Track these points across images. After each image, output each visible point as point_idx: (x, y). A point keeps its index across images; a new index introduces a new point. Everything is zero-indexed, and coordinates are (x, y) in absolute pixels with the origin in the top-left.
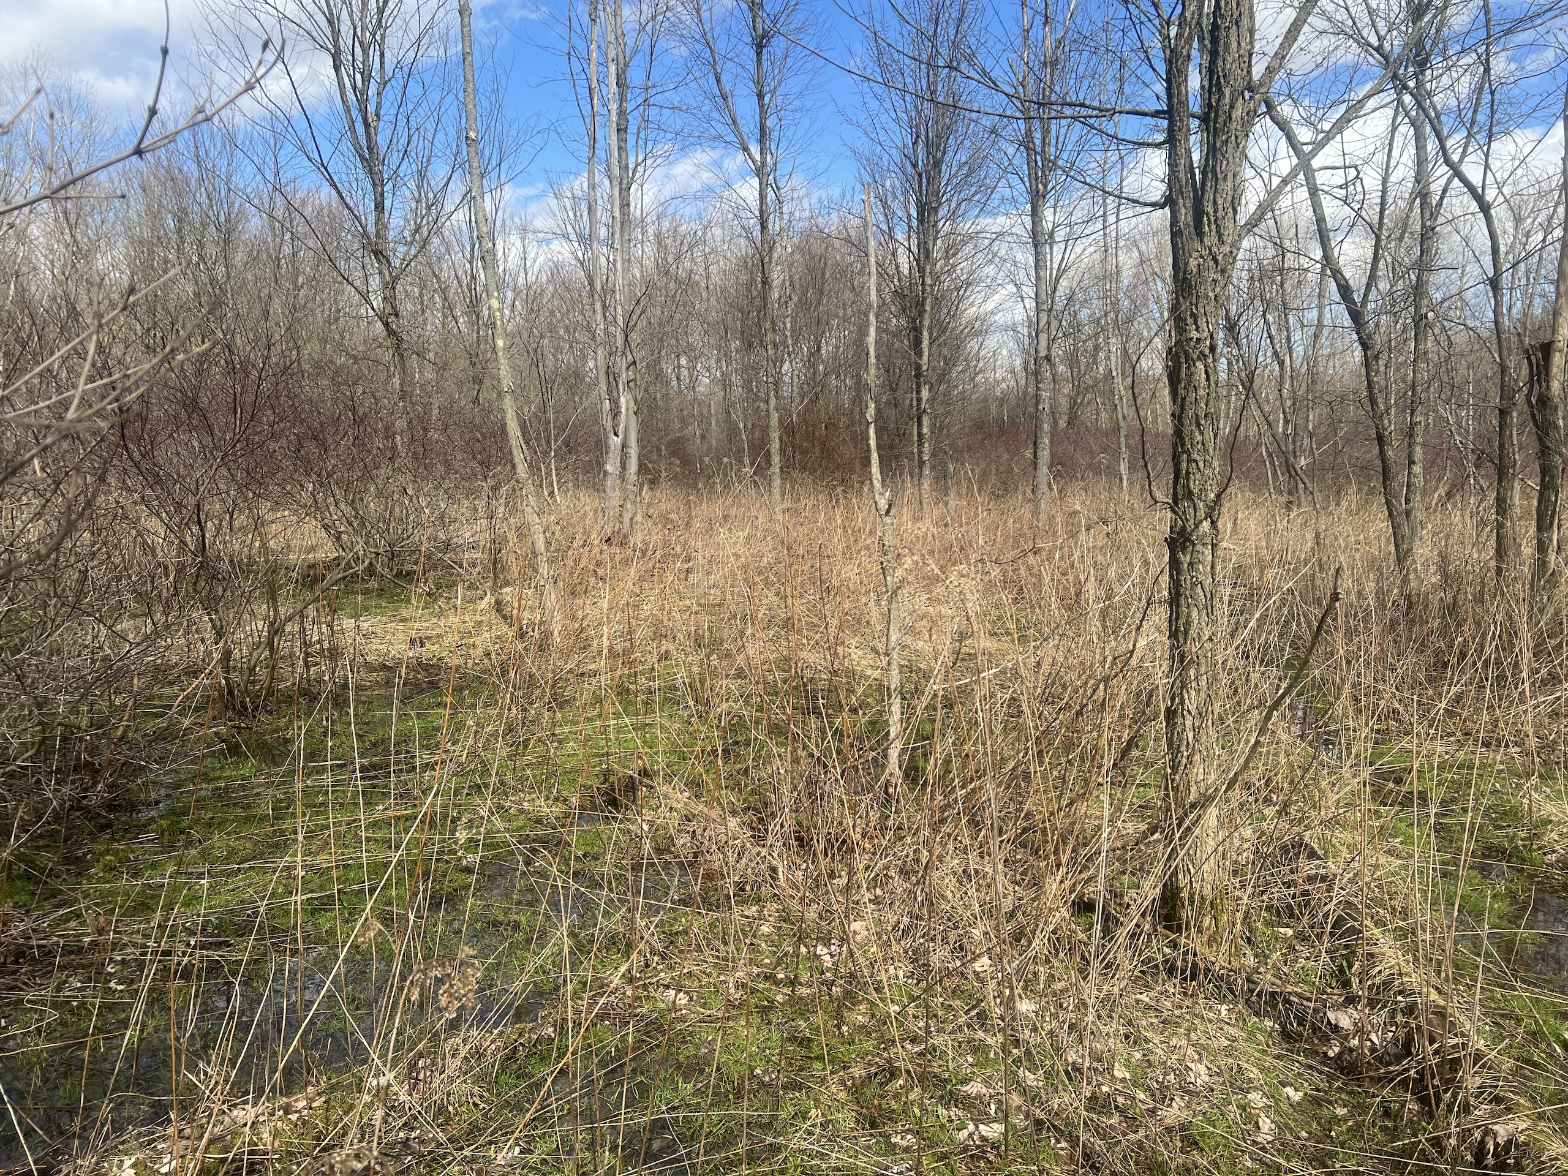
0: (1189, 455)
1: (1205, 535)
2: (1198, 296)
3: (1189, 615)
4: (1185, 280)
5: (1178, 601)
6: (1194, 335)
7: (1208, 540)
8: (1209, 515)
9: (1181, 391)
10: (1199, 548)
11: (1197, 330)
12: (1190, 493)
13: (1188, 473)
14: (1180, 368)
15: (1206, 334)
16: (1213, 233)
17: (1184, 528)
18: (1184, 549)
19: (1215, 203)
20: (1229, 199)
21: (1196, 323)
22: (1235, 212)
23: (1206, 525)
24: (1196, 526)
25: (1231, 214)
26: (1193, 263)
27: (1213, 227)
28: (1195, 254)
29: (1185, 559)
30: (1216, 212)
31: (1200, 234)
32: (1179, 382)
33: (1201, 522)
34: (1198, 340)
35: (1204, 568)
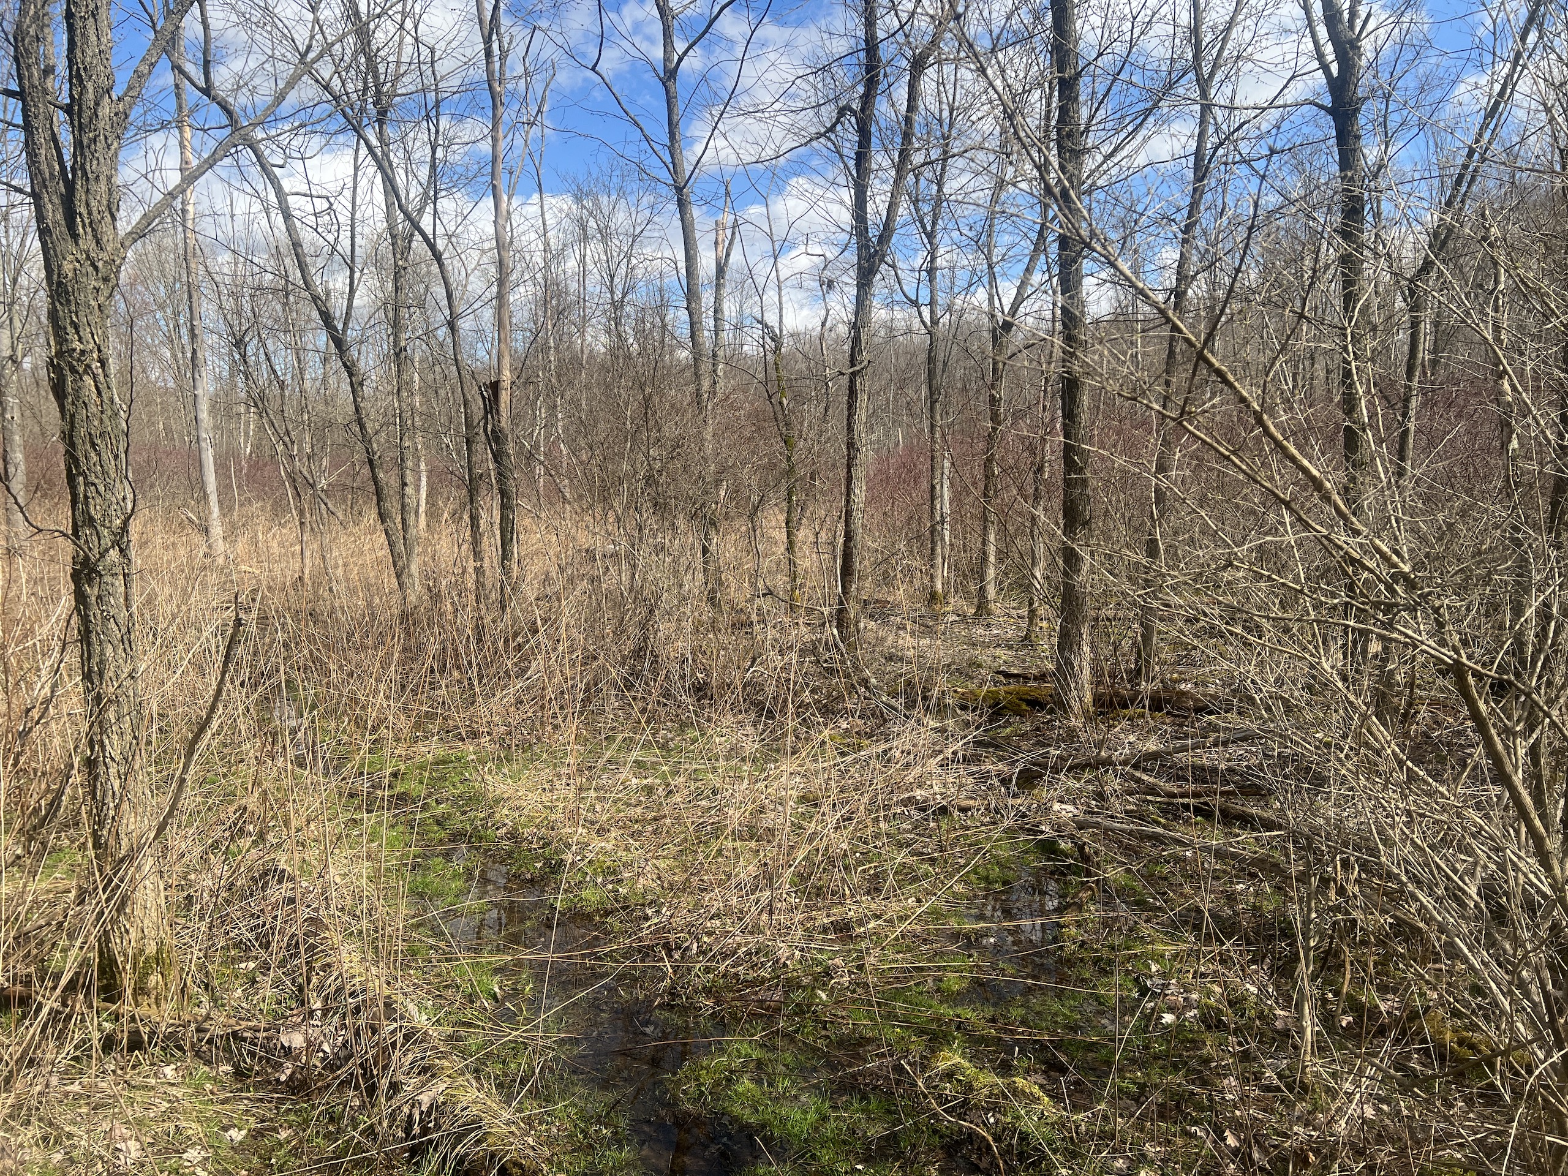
0: (86, 478)
1: (113, 565)
2: (77, 304)
3: (102, 654)
4: (59, 284)
5: (88, 638)
6: (78, 346)
7: (118, 570)
8: (116, 543)
9: (69, 407)
10: (108, 579)
11: (80, 340)
12: (91, 519)
13: (86, 497)
14: (64, 381)
15: (91, 346)
16: (90, 237)
17: (87, 558)
18: (90, 581)
19: (88, 205)
20: (105, 202)
21: (77, 332)
22: (114, 218)
23: (114, 554)
24: (102, 555)
25: (108, 219)
26: (67, 267)
27: (89, 230)
28: (70, 257)
29: (92, 592)
30: (90, 213)
31: (75, 237)
32: (65, 397)
33: (107, 550)
34: (83, 352)
35: (116, 601)
